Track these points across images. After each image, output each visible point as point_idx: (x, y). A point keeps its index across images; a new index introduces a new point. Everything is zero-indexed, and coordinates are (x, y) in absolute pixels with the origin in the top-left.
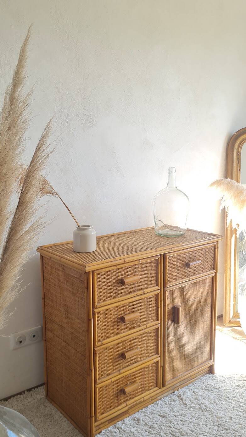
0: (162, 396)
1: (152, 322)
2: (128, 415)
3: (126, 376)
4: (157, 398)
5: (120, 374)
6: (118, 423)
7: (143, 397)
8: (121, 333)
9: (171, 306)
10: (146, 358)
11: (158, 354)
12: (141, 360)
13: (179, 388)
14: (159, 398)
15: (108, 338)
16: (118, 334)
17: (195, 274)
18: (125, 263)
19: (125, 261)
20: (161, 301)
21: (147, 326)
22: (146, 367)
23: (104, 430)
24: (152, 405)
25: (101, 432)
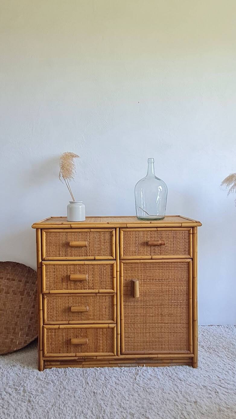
0: (124, 365)
1: (106, 289)
2: (81, 366)
3: (77, 328)
4: (117, 364)
5: (69, 324)
6: (69, 367)
7: (96, 356)
8: (71, 289)
9: (129, 279)
10: (100, 320)
11: (114, 321)
12: (93, 319)
13: (145, 365)
14: (119, 365)
15: (57, 289)
16: (67, 289)
17: (161, 254)
18: (71, 228)
19: (71, 227)
20: (117, 272)
21: (99, 290)
22: (100, 328)
23: (55, 368)
24: (109, 368)
25: (51, 368)
